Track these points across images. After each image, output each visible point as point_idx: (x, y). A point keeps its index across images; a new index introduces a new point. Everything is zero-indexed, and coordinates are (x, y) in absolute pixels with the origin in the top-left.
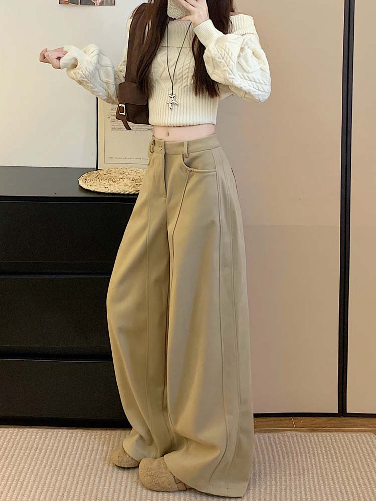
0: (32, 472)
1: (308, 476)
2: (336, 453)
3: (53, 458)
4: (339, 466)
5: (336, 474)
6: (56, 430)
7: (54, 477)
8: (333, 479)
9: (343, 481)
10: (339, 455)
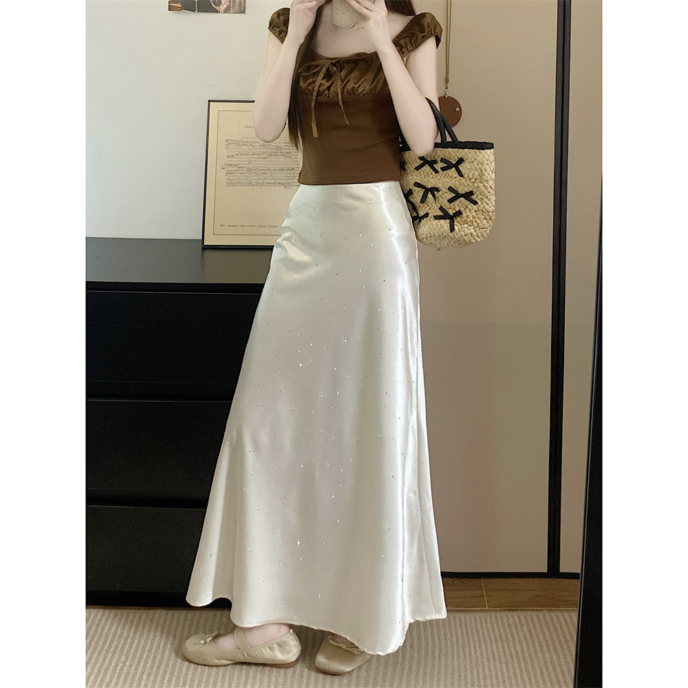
0: (122, 669)
1: (508, 672)
2: (546, 640)
3: (150, 651)
4: (551, 658)
5: (547, 669)
6: (151, 612)
7: (152, 677)
8: (542, 676)
9: (557, 677)
10: (550, 642)
